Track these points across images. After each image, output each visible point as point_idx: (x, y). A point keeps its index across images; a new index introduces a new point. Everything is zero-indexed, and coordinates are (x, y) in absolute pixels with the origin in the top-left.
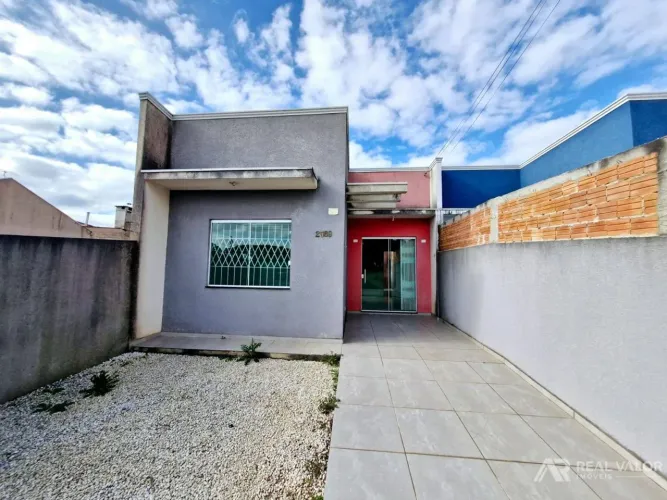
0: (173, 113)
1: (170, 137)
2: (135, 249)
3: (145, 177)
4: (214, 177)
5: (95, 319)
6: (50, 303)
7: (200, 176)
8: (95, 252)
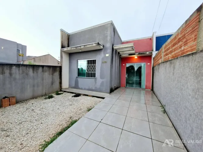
0: (69, 33)
1: (68, 39)
2: (60, 68)
3: (62, 50)
4: (75, 48)
5: (52, 83)
6: (43, 79)
7: (72, 49)
8: (51, 69)
